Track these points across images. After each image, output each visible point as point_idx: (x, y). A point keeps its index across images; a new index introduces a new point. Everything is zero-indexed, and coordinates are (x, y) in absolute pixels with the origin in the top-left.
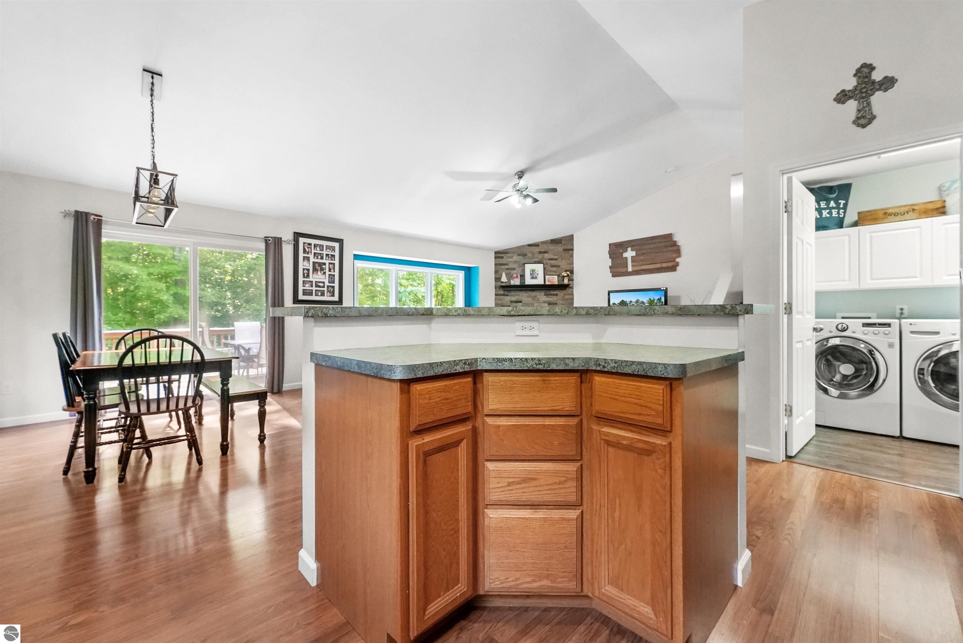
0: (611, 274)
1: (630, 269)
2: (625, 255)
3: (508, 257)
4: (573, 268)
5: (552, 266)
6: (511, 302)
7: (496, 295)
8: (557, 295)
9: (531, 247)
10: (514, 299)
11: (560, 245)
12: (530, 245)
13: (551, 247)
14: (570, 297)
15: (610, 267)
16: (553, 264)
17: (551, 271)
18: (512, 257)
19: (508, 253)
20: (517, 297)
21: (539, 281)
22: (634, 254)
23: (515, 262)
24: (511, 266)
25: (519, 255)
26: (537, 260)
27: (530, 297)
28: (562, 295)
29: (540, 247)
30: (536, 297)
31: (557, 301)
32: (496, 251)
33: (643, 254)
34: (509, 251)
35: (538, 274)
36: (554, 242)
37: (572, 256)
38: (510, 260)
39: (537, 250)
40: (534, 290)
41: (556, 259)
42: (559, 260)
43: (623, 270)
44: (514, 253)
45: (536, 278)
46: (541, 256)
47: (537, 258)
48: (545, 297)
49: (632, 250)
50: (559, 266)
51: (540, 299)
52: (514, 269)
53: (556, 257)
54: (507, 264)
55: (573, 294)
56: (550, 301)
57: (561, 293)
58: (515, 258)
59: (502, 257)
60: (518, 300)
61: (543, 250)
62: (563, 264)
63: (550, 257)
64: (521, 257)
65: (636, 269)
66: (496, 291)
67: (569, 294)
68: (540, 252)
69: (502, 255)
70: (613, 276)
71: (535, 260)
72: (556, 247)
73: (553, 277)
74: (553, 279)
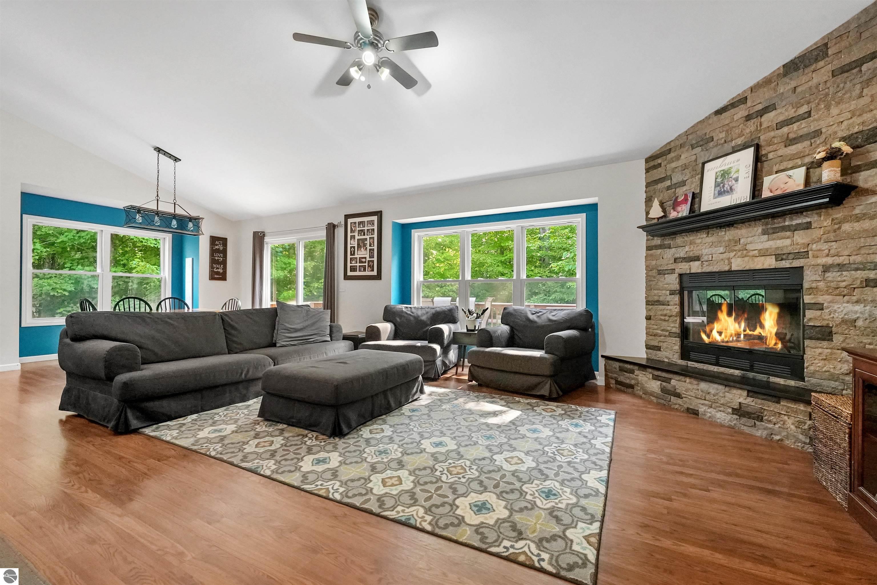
3: (672, 161)
5: (790, 142)
6: (676, 260)
7: (647, 248)
8: (808, 226)
9: (725, 114)
10: (681, 253)
12: (719, 112)
13: (787, 85)
16: (792, 136)
17: (783, 158)
18: (678, 157)
19: (670, 151)
20: (687, 248)
21: (741, 194)
23: (684, 167)
24: (677, 178)
25: (693, 147)
26: (739, 141)
27: (720, 244)
28: (828, 223)
29: (749, 103)
30: (738, 241)
32: (648, 155)
35: (737, 180)
38: (675, 164)
39: (741, 112)
42: (815, 115)
44: (683, 145)
45: (730, 191)
46: (752, 126)
47: (740, 136)
48: (765, 237)
51: (749, 247)
52: (683, 183)
53: (804, 109)
54: (668, 177)
56: (782, 248)
58: (685, 157)
59: (660, 165)
60: (691, 254)
61: (760, 107)
62: (831, 118)
63: (781, 118)
64: (698, 150)
66: (647, 240)
68: (748, 118)
69: (659, 161)
71: (733, 144)
72: (804, 79)
73: (790, 173)
74: (788, 180)
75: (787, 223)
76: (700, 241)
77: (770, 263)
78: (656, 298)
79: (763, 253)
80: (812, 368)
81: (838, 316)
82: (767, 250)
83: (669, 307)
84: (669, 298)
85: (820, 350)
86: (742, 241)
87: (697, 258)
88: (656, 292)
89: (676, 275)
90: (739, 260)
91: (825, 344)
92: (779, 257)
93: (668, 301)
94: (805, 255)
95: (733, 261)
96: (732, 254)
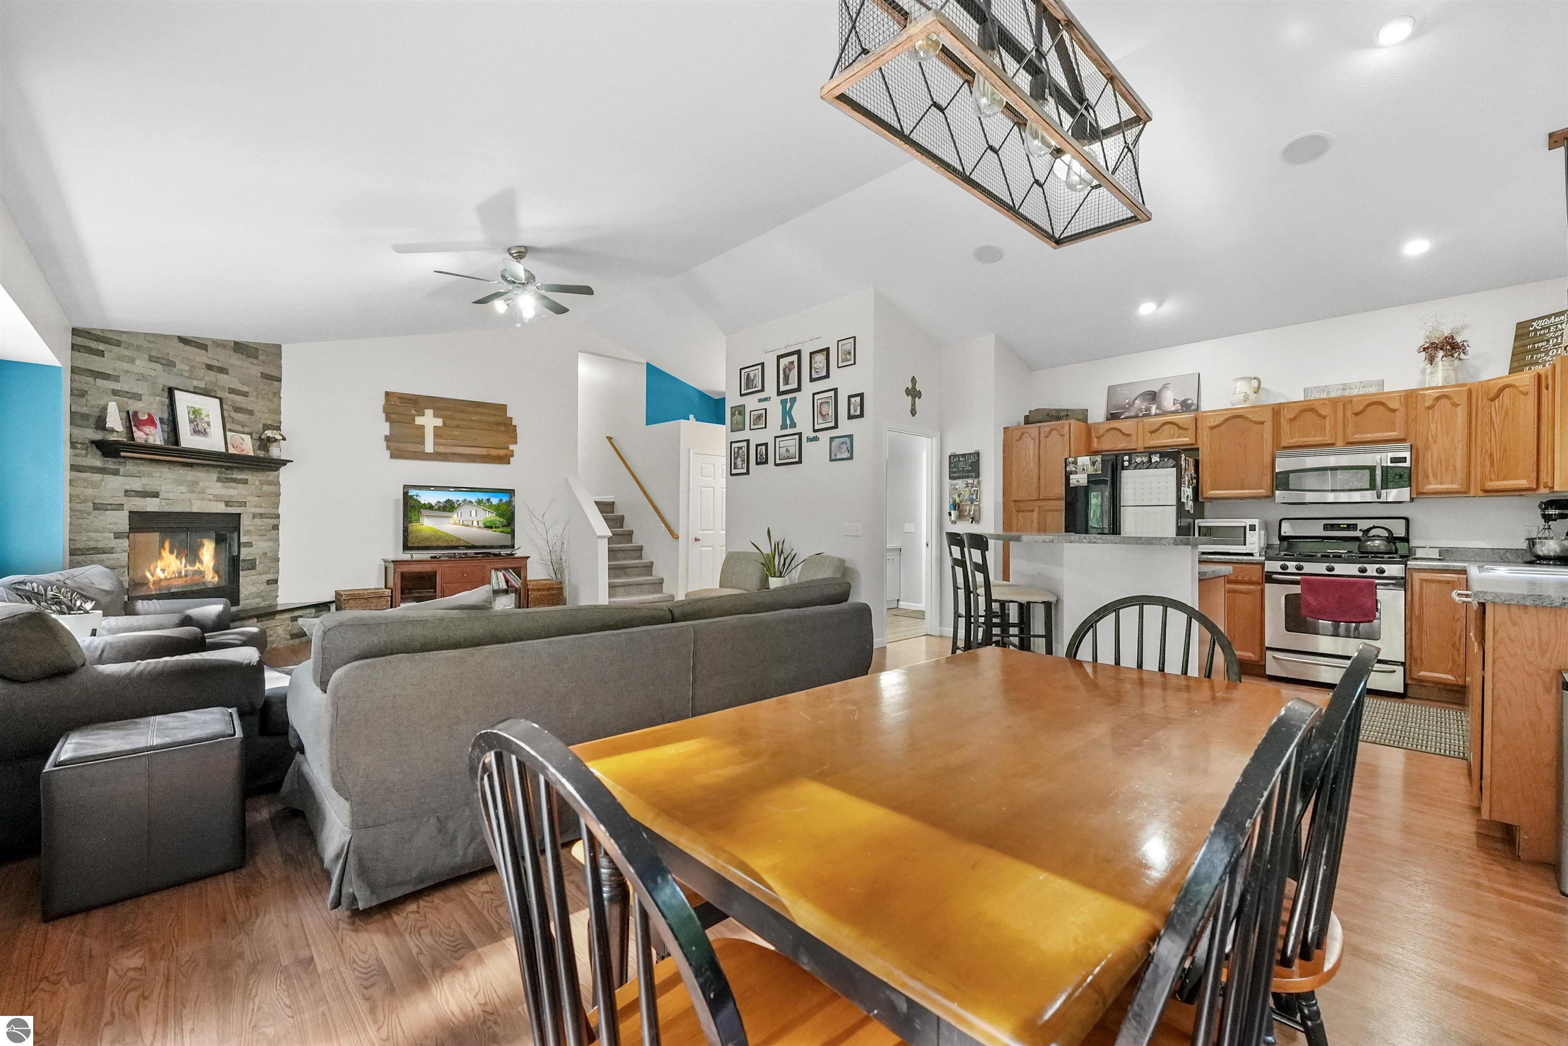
0: (388, 452)
1: (429, 448)
2: (419, 421)
3: (121, 358)
4: (280, 423)
5: (239, 410)
6: (127, 493)
7: (74, 468)
8: (245, 482)
9: (187, 348)
10: (136, 484)
11: (255, 361)
12: (183, 340)
13: (235, 360)
14: (272, 488)
15: (387, 439)
16: (238, 405)
17: (237, 421)
18: (132, 361)
19: (118, 344)
20: (144, 480)
21: (214, 442)
22: (439, 422)
23: (142, 378)
24: (128, 385)
25: (151, 359)
26: (202, 385)
27: (180, 483)
28: (257, 483)
29: (211, 353)
30: (197, 483)
31: (245, 497)
32: (80, 325)
33: (458, 427)
34: (124, 338)
35: (209, 425)
36: (240, 348)
37: (277, 394)
38: (126, 366)
39: (202, 357)
40: (191, 465)
41: (245, 394)
42: (251, 399)
43: (417, 448)
44: (139, 348)
45: (204, 433)
46: (211, 376)
47: (201, 380)
48: (220, 484)
49: (435, 416)
50: (251, 413)
51: (206, 490)
52: (142, 398)
53: (245, 389)
54: (116, 379)
55: (278, 484)
57: (256, 479)
58: (141, 365)
59: (101, 354)
60: (148, 489)
61: (217, 363)
62: (259, 406)
63: (232, 386)
64: (158, 367)
65: (442, 449)
66: (72, 454)
67: (270, 483)
68: (209, 367)
69: (101, 347)
70: (393, 456)
71: (195, 383)
72: (247, 365)
73: (243, 436)
74: (242, 442)
75: (234, 476)
76: (158, 474)
77: (220, 508)
78: (92, 544)
79: (217, 498)
80: (247, 593)
81: (260, 551)
82: (222, 496)
83: (114, 556)
84: (114, 543)
85: (252, 577)
86: (201, 484)
87: (156, 495)
88: (93, 535)
89: (125, 514)
90: (199, 502)
91: (253, 572)
92: (227, 504)
93: (112, 548)
94: (244, 504)
95: (194, 502)
96: (193, 496)
